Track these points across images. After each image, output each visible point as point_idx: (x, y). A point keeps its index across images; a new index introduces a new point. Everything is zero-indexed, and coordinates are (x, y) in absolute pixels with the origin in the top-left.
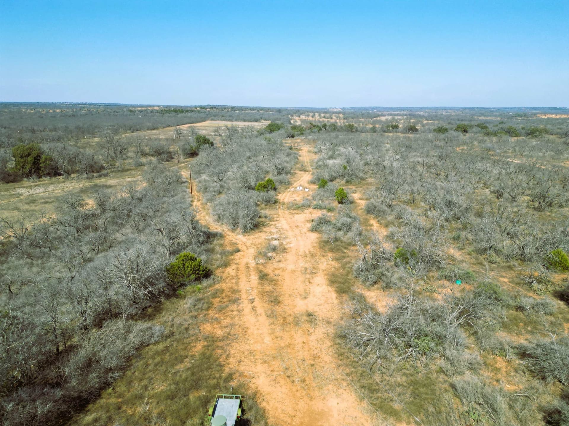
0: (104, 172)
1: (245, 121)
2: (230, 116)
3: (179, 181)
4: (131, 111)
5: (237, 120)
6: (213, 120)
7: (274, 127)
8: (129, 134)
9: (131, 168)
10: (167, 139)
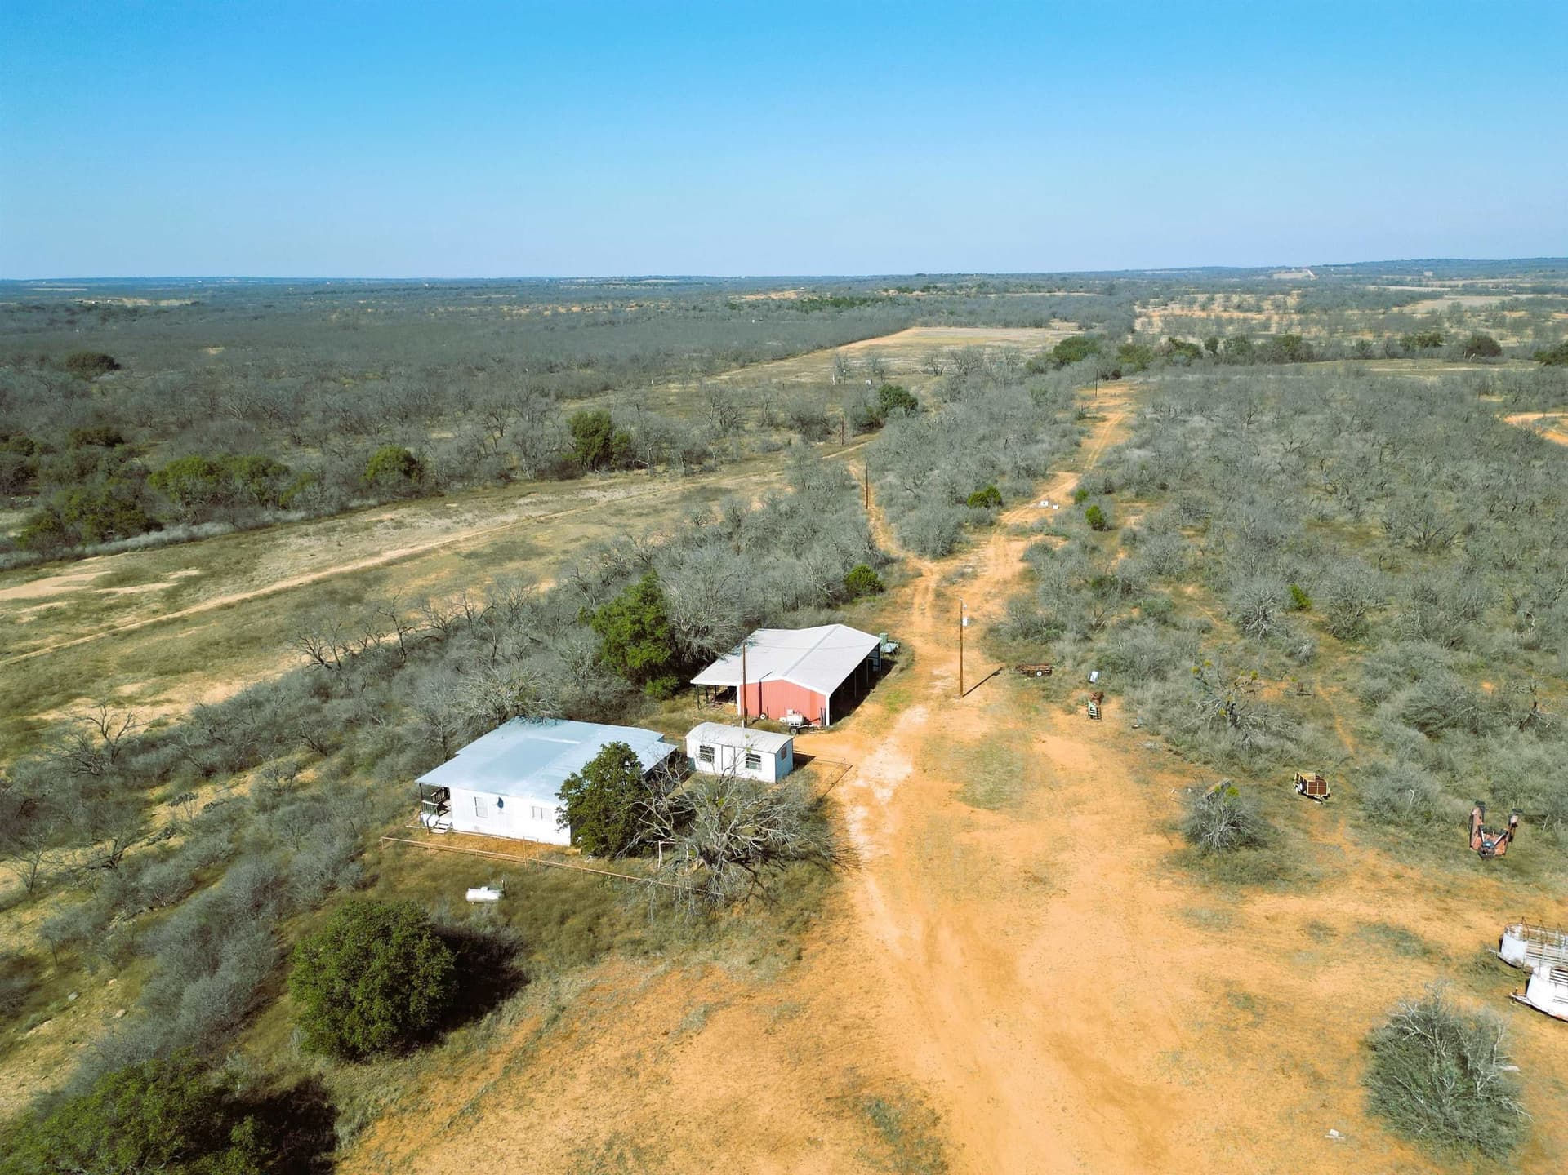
0: (712, 462)
1: (1007, 325)
2: (971, 313)
3: (846, 485)
4: (733, 307)
5: (988, 324)
6: (926, 324)
7: (1072, 351)
8: (737, 373)
9: (755, 455)
10: (819, 387)
